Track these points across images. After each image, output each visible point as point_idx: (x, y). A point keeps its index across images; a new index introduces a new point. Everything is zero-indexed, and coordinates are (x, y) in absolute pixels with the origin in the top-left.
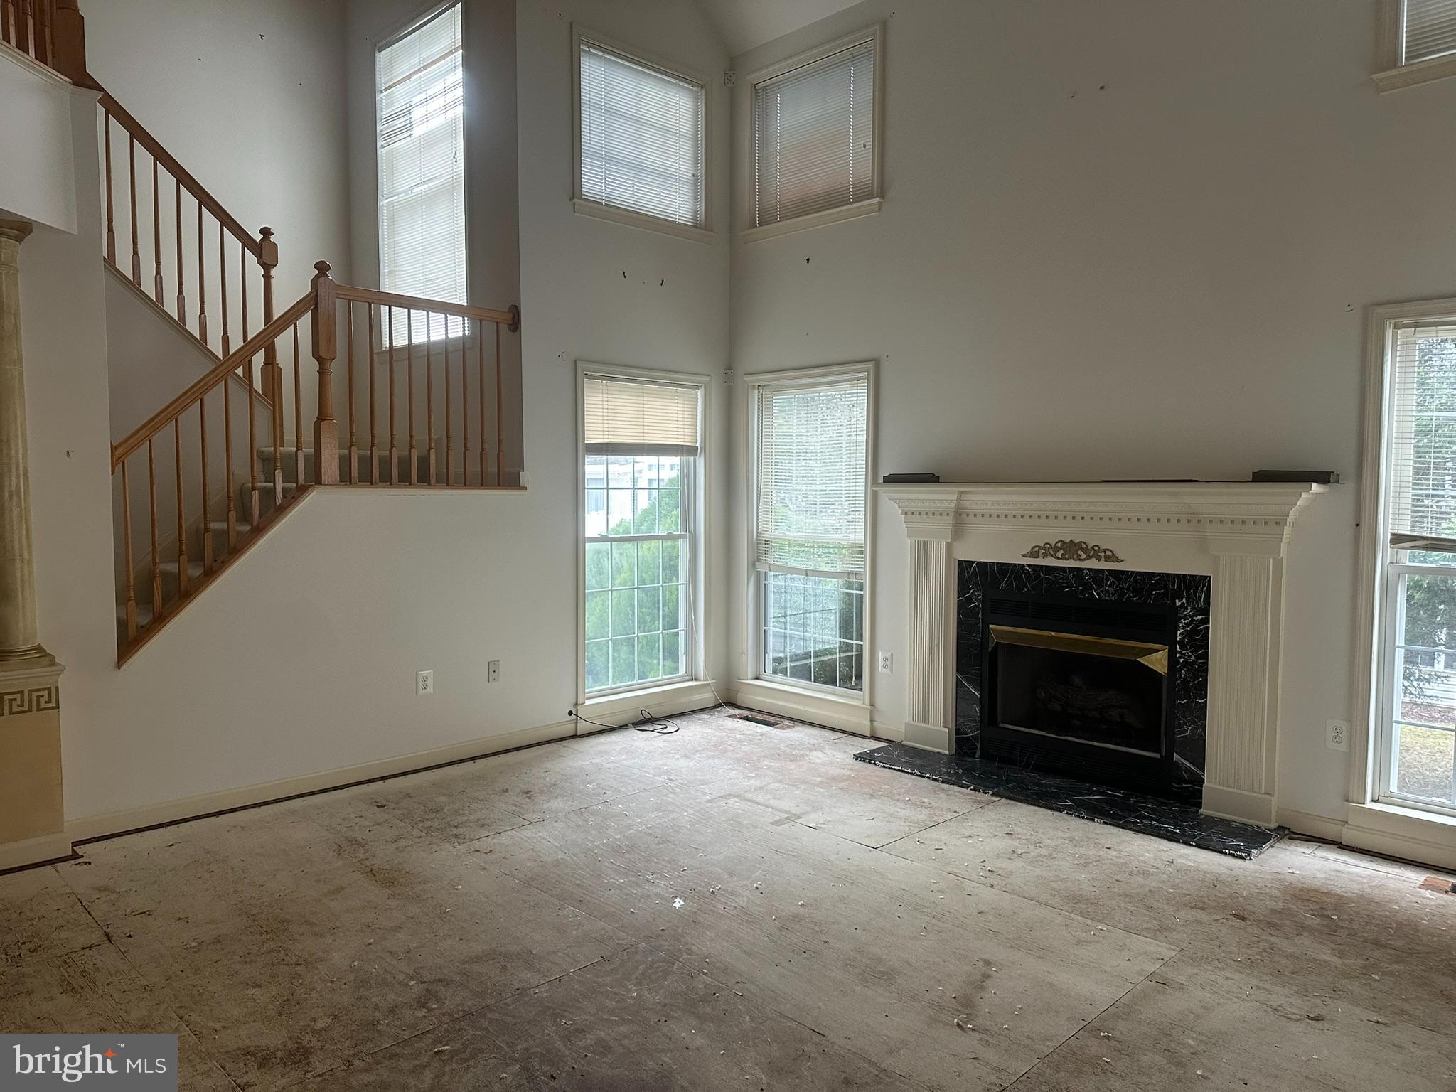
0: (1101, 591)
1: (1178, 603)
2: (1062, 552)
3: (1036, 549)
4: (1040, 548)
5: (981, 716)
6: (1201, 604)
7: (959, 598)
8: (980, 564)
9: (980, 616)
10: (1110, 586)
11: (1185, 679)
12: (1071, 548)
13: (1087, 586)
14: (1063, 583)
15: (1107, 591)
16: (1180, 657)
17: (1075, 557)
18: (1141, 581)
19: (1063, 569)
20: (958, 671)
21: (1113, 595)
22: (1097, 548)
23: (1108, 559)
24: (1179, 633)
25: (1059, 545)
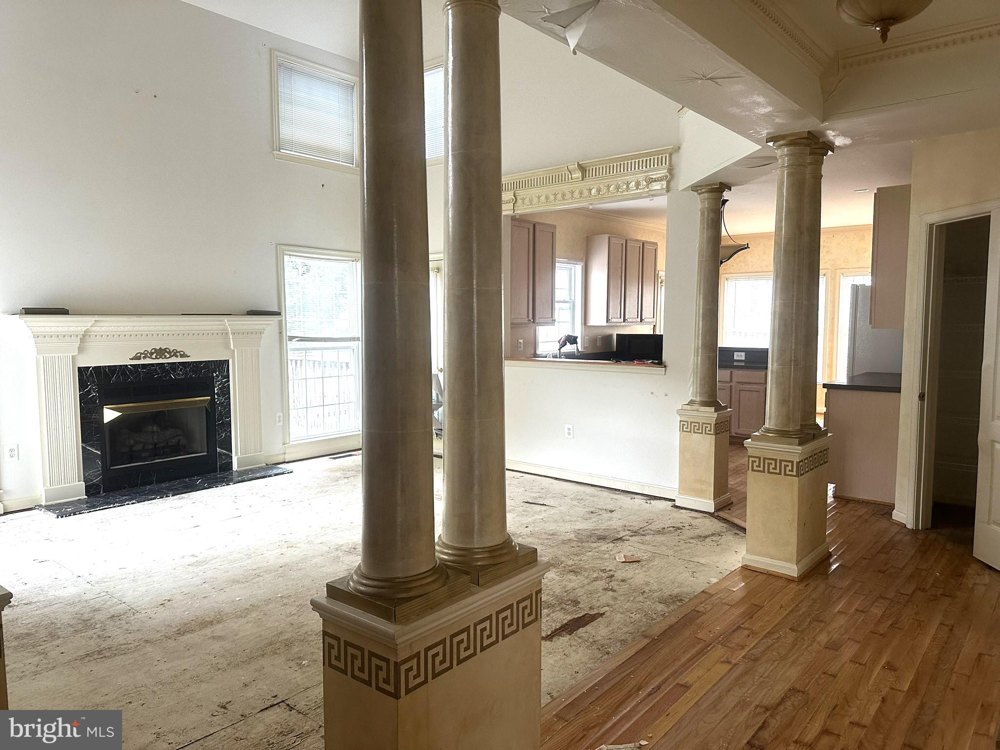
0: (176, 374)
1: (215, 375)
2: (155, 354)
3: (139, 355)
4: (141, 354)
5: (102, 467)
6: (225, 373)
7: (80, 392)
8: (95, 368)
9: (97, 402)
10: (180, 371)
11: (220, 411)
12: (161, 352)
13: (168, 373)
14: (153, 373)
15: (179, 374)
16: (217, 401)
17: (163, 357)
18: (196, 366)
19: (153, 365)
20: (83, 442)
21: (182, 375)
22: (175, 351)
23: (182, 356)
24: (216, 389)
25: (153, 351)
